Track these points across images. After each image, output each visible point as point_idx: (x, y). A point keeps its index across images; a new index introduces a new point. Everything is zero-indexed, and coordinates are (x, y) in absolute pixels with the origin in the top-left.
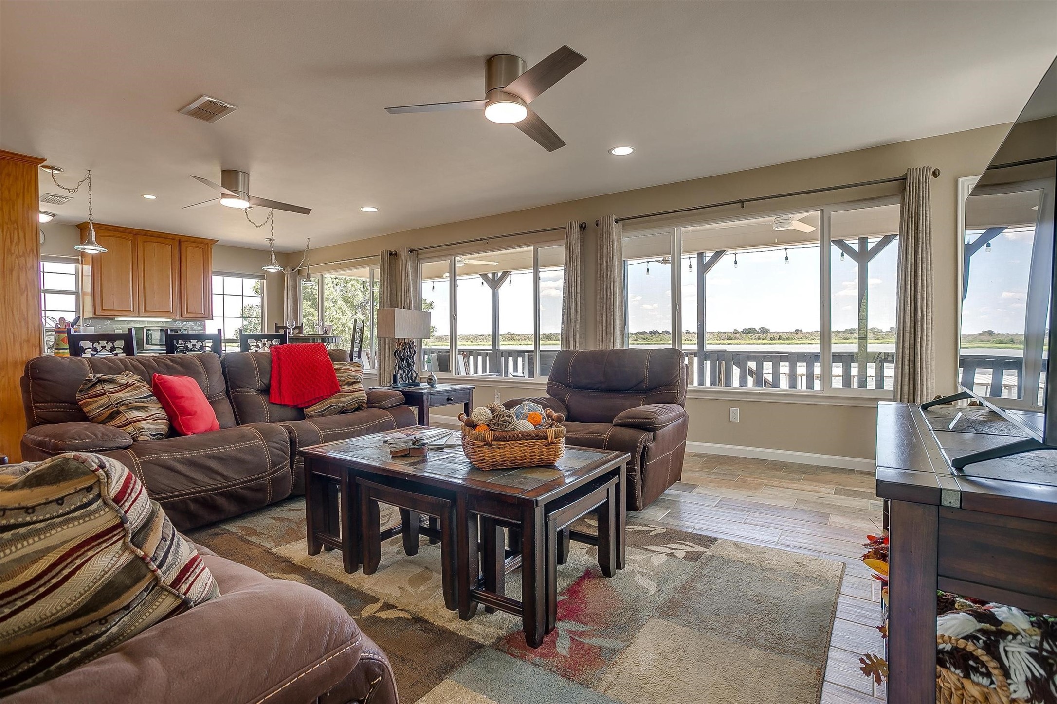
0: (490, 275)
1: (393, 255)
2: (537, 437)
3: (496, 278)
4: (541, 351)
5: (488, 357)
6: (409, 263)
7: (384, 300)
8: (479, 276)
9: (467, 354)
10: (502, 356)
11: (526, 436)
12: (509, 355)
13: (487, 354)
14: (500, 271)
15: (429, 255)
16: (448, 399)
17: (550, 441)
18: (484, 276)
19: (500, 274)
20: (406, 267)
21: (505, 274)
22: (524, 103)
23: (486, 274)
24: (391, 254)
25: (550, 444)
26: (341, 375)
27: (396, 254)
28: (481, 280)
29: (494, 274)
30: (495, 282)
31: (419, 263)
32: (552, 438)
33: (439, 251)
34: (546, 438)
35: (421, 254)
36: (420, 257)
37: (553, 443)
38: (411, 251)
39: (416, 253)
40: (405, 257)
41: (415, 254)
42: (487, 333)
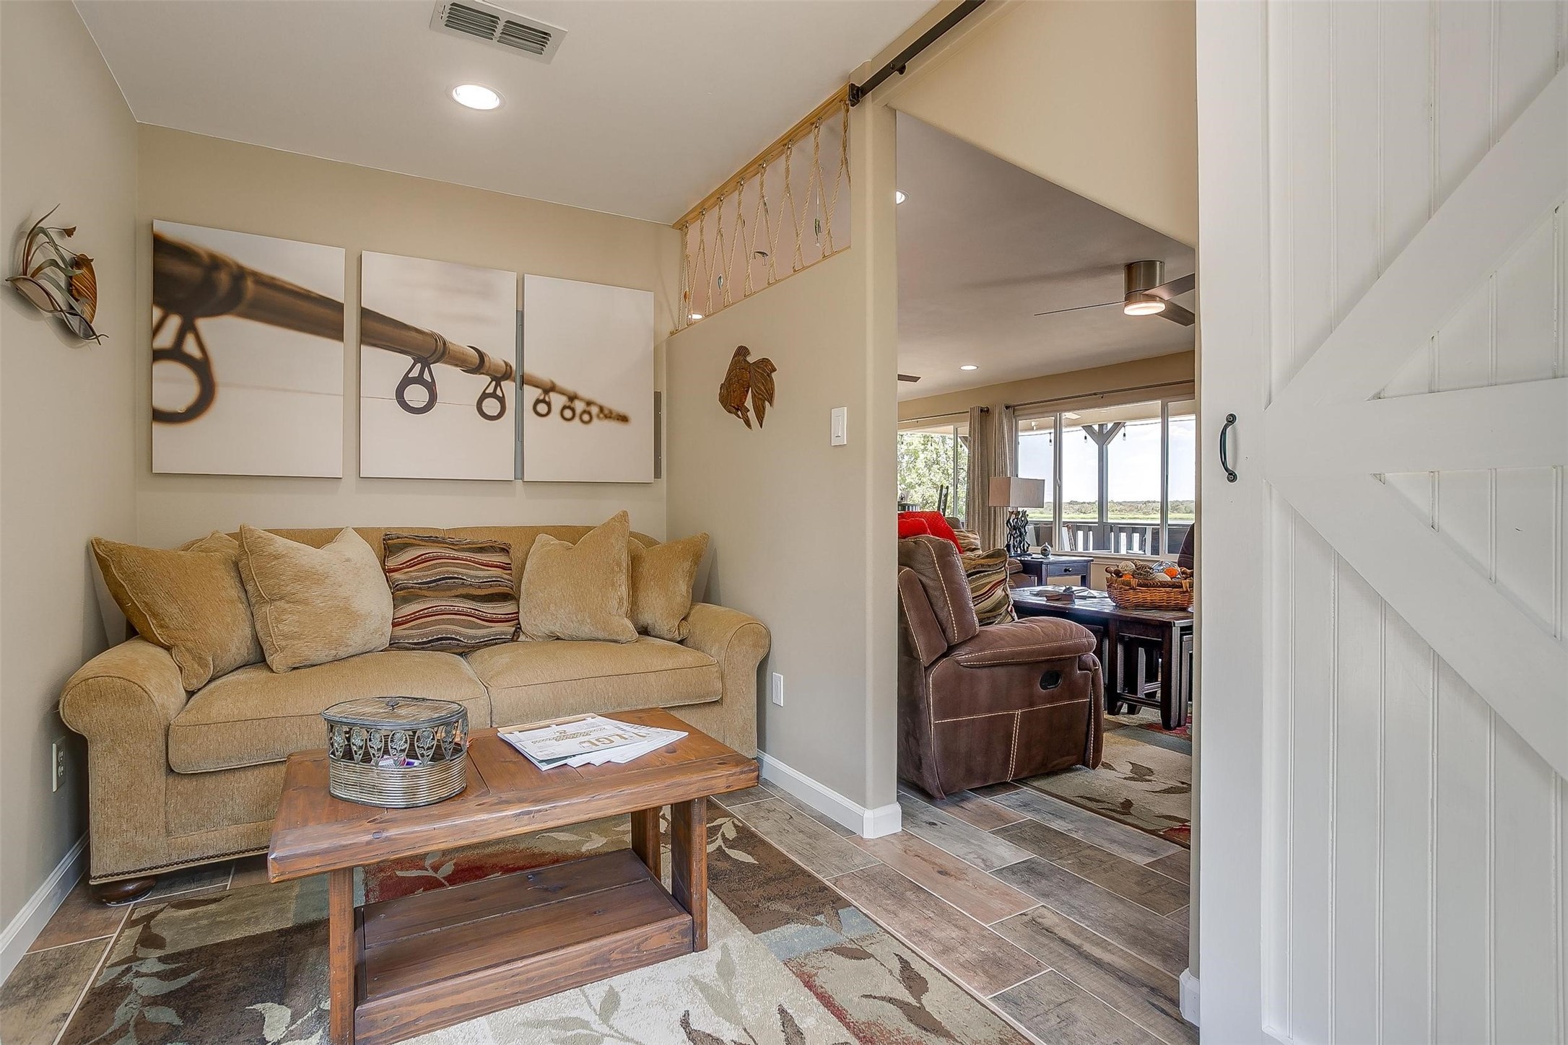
0: (1096, 427)
1: (985, 412)
2: (1173, 586)
3: (1105, 431)
4: (1169, 525)
5: (1091, 532)
6: (1005, 421)
7: (974, 463)
8: (1082, 428)
9: (1074, 527)
10: (1112, 531)
11: (1164, 585)
12: (1121, 530)
13: (1090, 529)
14: (1111, 421)
15: (1026, 412)
16: (1066, 570)
17: (1185, 590)
18: (1088, 429)
19: (1110, 426)
20: (1001, 424)
21: (1117, 426)
22: (1162, 300)
23: (1091, 426)
24: (982, 411)
25: (1184, 592)
26: (962, 541)
27: (988, 411)
28: (1084, 433)
29: (1101, 426)
30: (1102, 437)
31: (1016, 421)
32: (1186, 587)
33: (1042, 407)
34: (1182, 587)
35: (1018, 410)
36: (1017, 413)
37: (1187, 591)
38: (1007, 407)
39: (1013, 410)
40: (1000, 414)
41: (1011, 410)
42: (1092, 501)
